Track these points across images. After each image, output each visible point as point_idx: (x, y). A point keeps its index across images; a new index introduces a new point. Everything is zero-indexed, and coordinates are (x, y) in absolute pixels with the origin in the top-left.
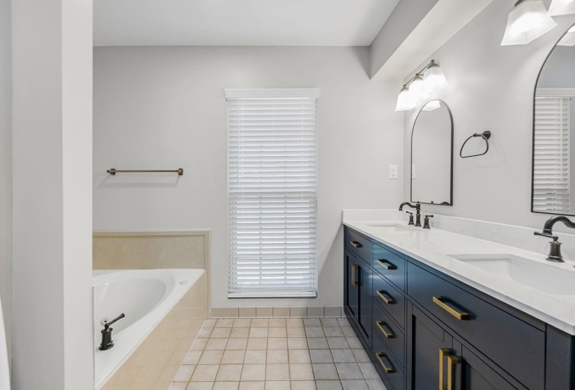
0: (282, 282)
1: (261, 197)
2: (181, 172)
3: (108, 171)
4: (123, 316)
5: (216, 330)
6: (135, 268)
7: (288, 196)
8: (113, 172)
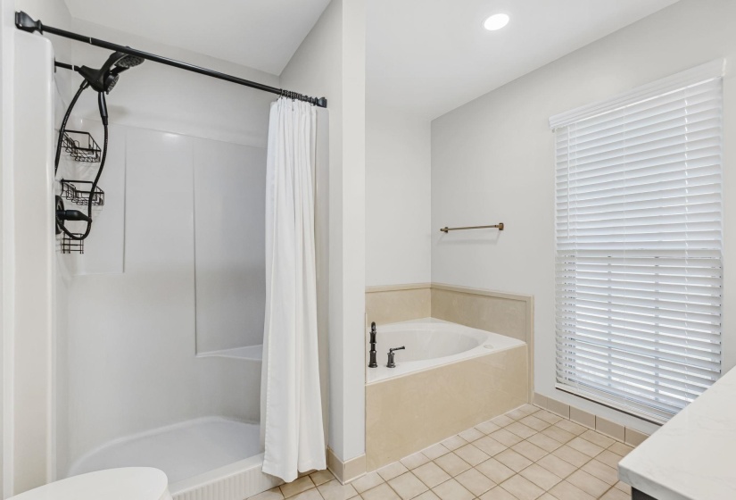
0: (652, 397)
1: (609, 257)
2: (501, 227)
3: (441, 230)
4: (404, 348)
5: (531, 418)
6: (462, 324)
7: (662, 256)
8: (446, 230)
